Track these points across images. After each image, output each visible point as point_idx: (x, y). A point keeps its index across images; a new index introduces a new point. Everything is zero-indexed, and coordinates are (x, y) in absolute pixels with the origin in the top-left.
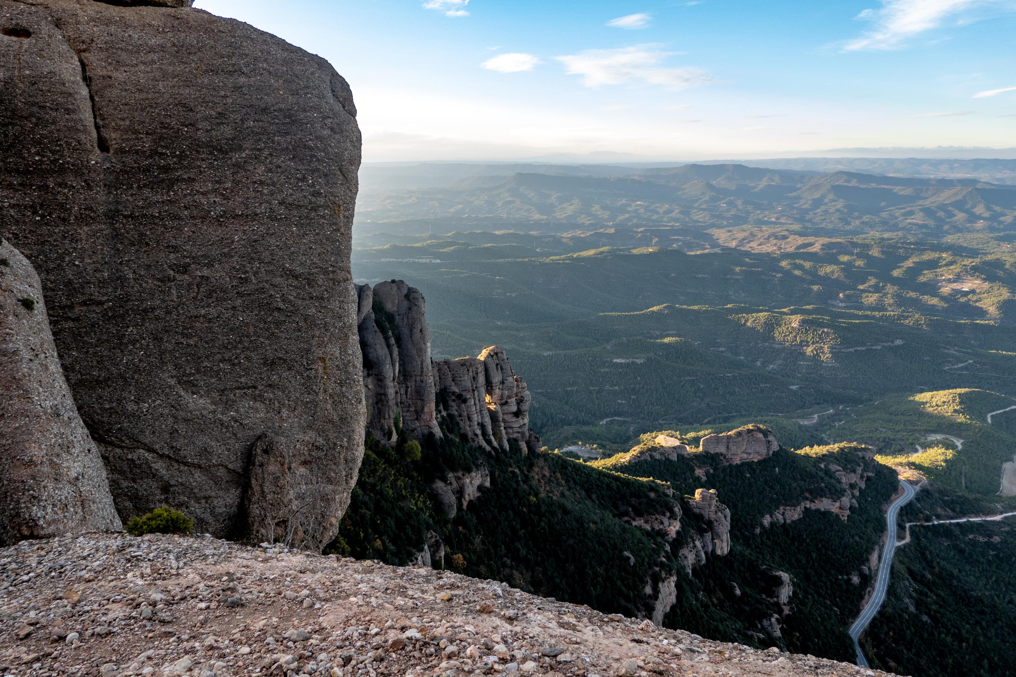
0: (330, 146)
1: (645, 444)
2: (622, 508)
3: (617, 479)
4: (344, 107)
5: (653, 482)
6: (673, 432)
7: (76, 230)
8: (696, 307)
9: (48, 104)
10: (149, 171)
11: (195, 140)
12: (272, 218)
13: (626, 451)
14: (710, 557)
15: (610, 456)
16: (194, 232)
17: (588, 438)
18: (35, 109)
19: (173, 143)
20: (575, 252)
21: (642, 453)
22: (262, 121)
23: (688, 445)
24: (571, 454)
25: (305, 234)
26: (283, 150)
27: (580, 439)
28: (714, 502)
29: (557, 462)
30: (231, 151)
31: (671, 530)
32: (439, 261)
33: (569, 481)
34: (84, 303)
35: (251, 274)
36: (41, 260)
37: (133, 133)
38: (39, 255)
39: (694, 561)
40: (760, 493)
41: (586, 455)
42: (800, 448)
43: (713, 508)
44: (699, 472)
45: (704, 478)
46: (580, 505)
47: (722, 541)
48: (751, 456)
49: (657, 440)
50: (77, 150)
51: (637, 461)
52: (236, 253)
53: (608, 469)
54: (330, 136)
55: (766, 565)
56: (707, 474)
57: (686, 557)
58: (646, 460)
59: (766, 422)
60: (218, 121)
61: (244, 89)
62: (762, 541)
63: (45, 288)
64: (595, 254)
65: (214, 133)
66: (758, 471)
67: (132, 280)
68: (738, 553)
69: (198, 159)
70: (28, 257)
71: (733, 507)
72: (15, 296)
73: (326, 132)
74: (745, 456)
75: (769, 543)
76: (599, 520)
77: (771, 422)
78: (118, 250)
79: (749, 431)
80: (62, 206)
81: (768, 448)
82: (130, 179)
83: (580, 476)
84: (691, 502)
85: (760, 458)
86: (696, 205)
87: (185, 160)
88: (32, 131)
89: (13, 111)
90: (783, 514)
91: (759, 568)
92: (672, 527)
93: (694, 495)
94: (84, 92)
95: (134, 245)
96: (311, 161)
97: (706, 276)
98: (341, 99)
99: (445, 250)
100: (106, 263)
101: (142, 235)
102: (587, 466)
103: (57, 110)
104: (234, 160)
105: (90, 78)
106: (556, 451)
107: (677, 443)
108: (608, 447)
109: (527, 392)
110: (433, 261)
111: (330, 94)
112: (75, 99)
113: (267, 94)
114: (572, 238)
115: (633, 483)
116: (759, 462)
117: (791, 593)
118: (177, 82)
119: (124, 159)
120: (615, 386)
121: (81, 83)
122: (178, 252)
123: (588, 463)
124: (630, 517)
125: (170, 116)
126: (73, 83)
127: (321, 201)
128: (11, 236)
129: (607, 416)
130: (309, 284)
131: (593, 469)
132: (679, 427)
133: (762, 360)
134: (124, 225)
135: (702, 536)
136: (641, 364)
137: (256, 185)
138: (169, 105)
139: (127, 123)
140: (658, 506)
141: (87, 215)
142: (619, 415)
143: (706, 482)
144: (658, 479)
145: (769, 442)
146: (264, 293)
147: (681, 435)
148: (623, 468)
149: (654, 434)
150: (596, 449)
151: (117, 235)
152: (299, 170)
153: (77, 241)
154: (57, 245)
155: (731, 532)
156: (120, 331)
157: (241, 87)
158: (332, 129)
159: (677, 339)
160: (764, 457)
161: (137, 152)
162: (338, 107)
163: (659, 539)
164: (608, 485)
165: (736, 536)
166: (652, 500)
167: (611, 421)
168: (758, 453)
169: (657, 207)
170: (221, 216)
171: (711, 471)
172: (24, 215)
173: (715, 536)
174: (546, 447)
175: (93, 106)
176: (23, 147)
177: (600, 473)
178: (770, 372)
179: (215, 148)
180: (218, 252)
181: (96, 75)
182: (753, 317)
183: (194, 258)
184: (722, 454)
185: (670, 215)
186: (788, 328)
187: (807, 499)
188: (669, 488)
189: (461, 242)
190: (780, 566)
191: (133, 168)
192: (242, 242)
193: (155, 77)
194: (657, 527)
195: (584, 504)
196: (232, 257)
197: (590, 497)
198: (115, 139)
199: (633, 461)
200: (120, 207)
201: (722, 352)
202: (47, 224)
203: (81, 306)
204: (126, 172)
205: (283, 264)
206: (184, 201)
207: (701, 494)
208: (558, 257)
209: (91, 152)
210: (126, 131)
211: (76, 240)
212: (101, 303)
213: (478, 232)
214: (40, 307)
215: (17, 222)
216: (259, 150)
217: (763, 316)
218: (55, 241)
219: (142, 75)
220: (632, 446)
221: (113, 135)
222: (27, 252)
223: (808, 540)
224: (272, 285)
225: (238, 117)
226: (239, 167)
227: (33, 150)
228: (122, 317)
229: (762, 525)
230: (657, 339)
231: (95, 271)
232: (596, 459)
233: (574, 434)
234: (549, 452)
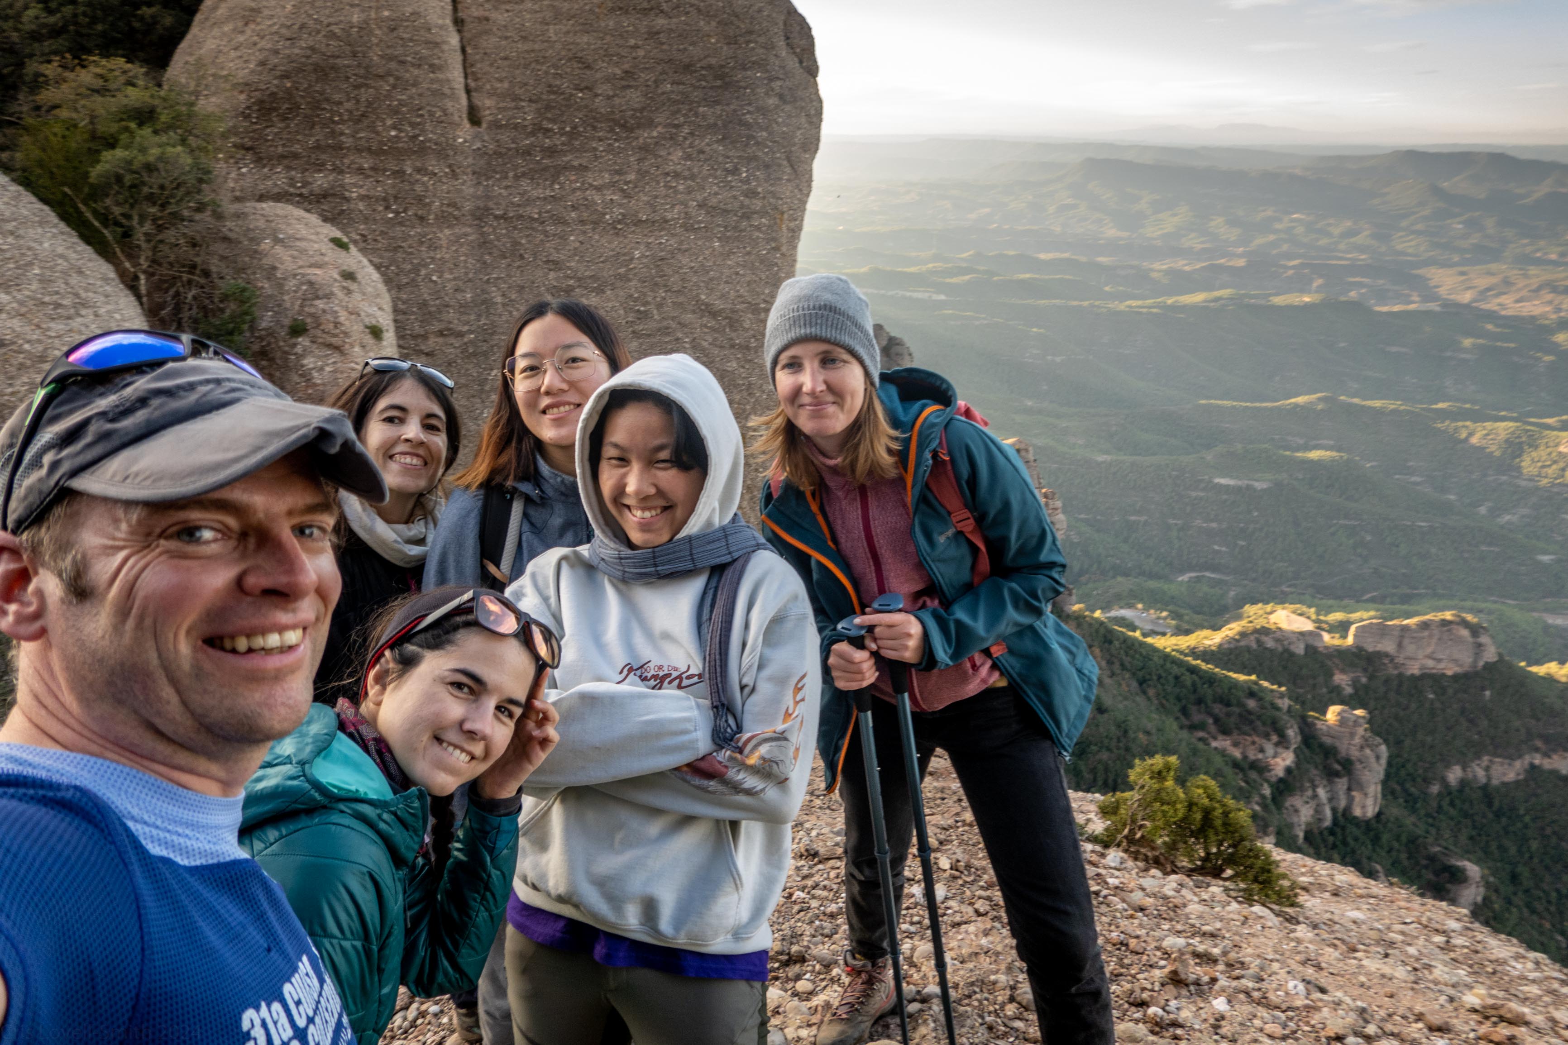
0: (777, 123)
1: (1251, 622)
2: (1197, 717)
3: (1193, 670)
4: (801, 62)
5: (1256, 683)
6: (1304, 609)
7: (435, 233)
8: (1377, 404)
9: (409, 59)
10: (530, 154)
11: (591, 111)
12: (688, 228)
13: (1216, 628)
14: (1341, 819)
15: (1187, 632)
16: (582, 243)
17: (1155, 600)
18: (393, 65)
19: (562, 115)
20: (1171, 294)
21: (1243, 634)
22: (683, 84)
23: (1329, 632)
24: (1122, 621)
25: (731, 253)
26: (709, 126)
27: (1141, 600)
28: (1360, 731)
29: (1097, 631)
30: (638, 127)
31: (1277, 764)
32: (942, 297)
33: (1113, 663)
34: (441, 333)
35: (653, 306)
36: (393, 271)
37: (513, 100)
38: (391, 265)
39: (1310, 819)
40: (1449, 729)
41: (1148, 627)
42: (1539, 662)
43: (1357, 740)
44: (1341, 679)
45: (1349, 690)
46: (1126, 703)
47: (1366, 795)
48: (1442, 666)
49: (1273, 618)
50: (442, 122)
51: (1232, 646)
52: (635, 275)
53: (1182, 653)
54: (777, 107)
55: (1439, 845)
56: (1355, 683)
57: (1297, 811)
58: (1248, 649)
59: (1480, 611)
60: (624, 83)
61: (661, 35)
62: (1440, 807)
63: (396, 310)
64: (1205, 301)
65: (617, 101)
66: (1450, 691)
67: (500, 306)
68: (1392, 819)
69: (593, 138)
70: (378, 267)
71: (1395, 744)
72: (362, 321)
73: (772, 101)
74: (1430, 663)
75: (1453, 812)
76: (1154, 731)
77: (1490, 612)
78: (485, 263)
79: (1444, 623)
80: (420, 199)
81: (1477, 656)
82: (505, 164)
83: (1133, 657)
84: (1319, 725)
85: (1458, 670)
86: (1404, 224)
87: (576, 139)
88: (388, 96)
89: (367, 68)
90: (1487, 769)
91: (1426, 849)
92: (1278, 760)
93: (1324, 713)
94: (454, 40)
95: (506, 258)
96: (747, 145)
97: (1404, 350)
98: (798, 50)
99: (954, 280)
100: (470, 280)
101: (516, 243)
102: (1145, 643)
103: (419, 66)
104: (641, 140)
105: (462, 21)
106: (1098, 614)
107: (1308, 626)
108: (1186, 618)
109: (1061, 517)
110: (935, 297)
111: (782, 43)
112: (442, 51)
113: (693, 44)
114: (1169, 272)
115: (1220, 681)
116: (1456, 677)
117: (1479, 899)
118: (573, 25)
119: (499, 137)
120: (1212, 521)
121: (452, 28)
122: (560, 269)
123: (1149, 640)
124: (1209, 733)
125: (560, 75)
126: (441, 27)
127: (757, 204)
128: (358, 237)
129: (1191, 568)
130: (731, 326)
131: (1155, 650)
132: (1316, 601)
133: (1489, 504)
134: (494, 229)
135: (1331, 782)
136: (1263, 490)
137: (669, 178)
138: (561, 60)
139: (506, 85)
140: (1258, 723)
141: (450, 214)
142: (1214, 568)
143: (1351, 696)
144: (1266, 680)
145: (1480, 645)
146: (668, 334)
147: (1318, 614)
148: (1207, 655)
149: (1269, 608)
150: (1165, 618)
151: (484, 243)
152: (728, 157)
153: (436, 248)
154: (411, 253)
155: (1385, 783)
156: (481, 373)
157: (658, 33)
158: (781, 97)
159: (1334, 454)
160: (1466, 668)
161: (516, 127)
162: (792, 63)
163: (1253, 775)
164: (1177, 678)
165: (1393, 792)
166: (1250, 712)
167: (1197, 577)
168: (1455, 661)
169: (1329, 225)
170: (619, 222)
171: (1364, 680)
172: (374, 210)
173: (1355, 785)
174: (1081, 606)
175: (465, 61)
176: (378, 118)
177: (1166, 657)
178: (1502, 527)
179: (616, 122)
180: (611, 273)
181: (470, 16)
182: (1484, 428)
183: (579, 279)
184: (1387, 655)
185: (1353, 240)
186: (1550, 454)
187: (1537, 750)
188: (1282, 696)
189: (982, 268)
190: (1467, 852)
191: (509, 149)
192: (645, 261)
193: (544, 19)
194: (1252, 755)
195: (1134, 701)
196: (630, 280)
197: (1144, 692)
198: (489, 108)
199: (1226, 646)
200: (491, 204)
201: (1416, 484)
202: (401, 224)
203: (437, 336)
204: (500, 155)
205: (698, 295)
206: (571, 198)
207: (1339, 714)
208: (1139, 303)
209: (459, 125)
210: (503, 96)
211: (433, 247)
212: (460, 335)
213: (1012, 253)
214: (390, 336)
215: (366, 220)
216: (677, 126)
217: (1504, 429)
218: (410, 247)
219: (528, 16)
220: (1227, 622)
221: (488, 103)
222: (376, 260)
223: (1527, 819)
224: (679, 323)
225: (652, 77)
226: (647, 151)
227: (389, 122)
228: (485, 354)
229: (1444, 781)
230: (1298, 450)
231: (456, 290)
232: (1164, 634)
233: (1131, 590)
234: (1087, 613)
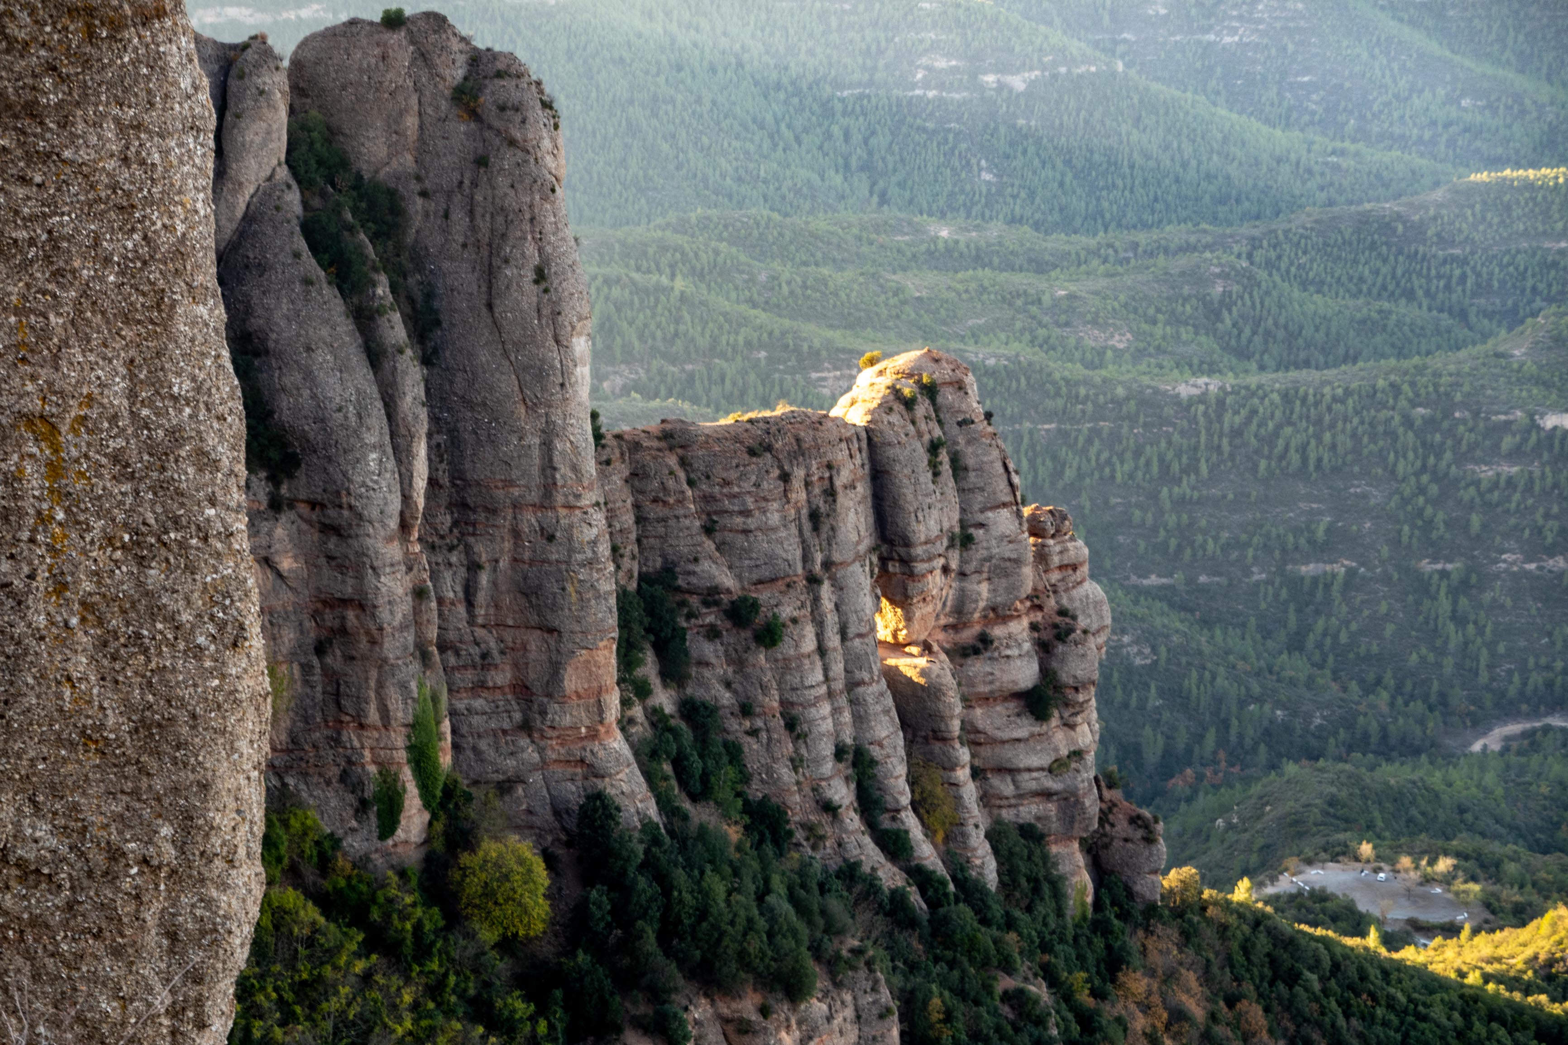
15: (1522, 915)
17: (1409, 824)
24: (1317, 904)
27: (1368, 830)
29: (1246, 949)
41: (1400, 913)
53: (1512, 982)
83: (1368, 1018)
102: (1400, 966)
106: (1242, 892)
108: (1511, 868)
109: (1092, 589)
120: (1552, 551)
123: (1409, 955)
129: (1505, 708)
131: (1432, 983)
150: (1447, 880)
167: (1528, 734)
174: (1188, 871)
177: (1468, 1001)
232: (1451, 931)
233: (1332, 802)
234: (1207, 893)
